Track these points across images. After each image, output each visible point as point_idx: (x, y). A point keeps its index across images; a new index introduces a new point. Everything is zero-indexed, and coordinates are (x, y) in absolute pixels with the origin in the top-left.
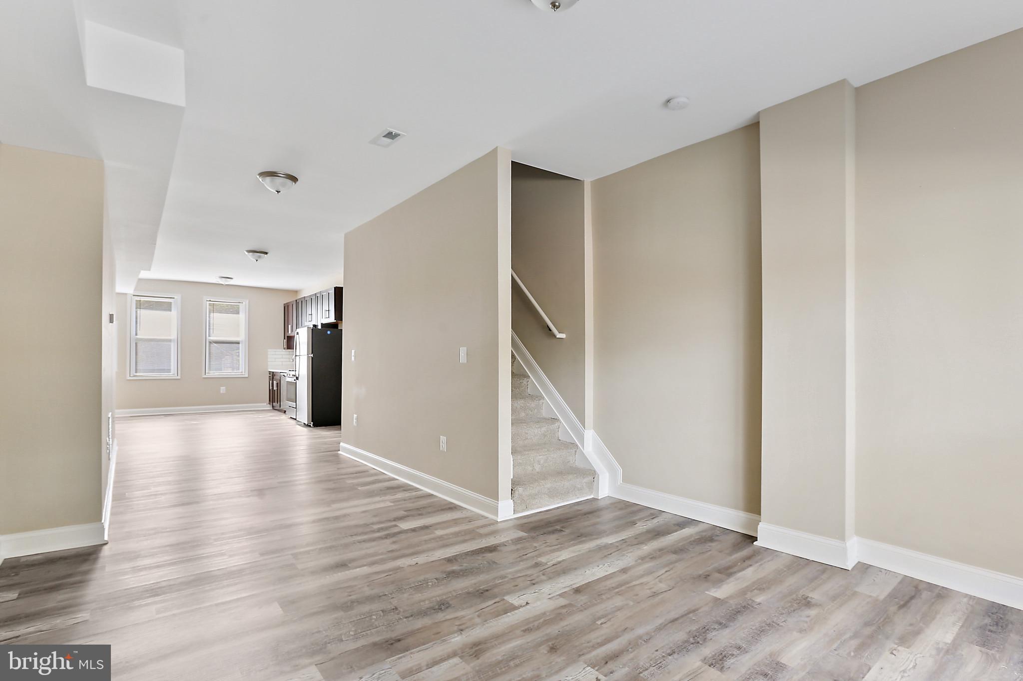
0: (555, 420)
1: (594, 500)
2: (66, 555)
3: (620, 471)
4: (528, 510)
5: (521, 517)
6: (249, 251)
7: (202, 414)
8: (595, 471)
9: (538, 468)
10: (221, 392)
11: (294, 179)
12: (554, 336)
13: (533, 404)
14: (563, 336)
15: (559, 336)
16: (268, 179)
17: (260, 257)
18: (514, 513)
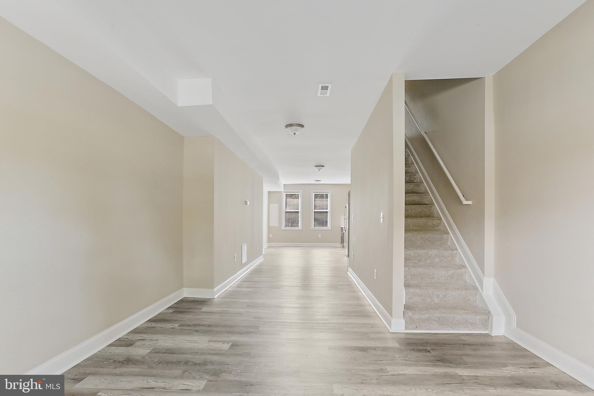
0: (464, 266)
1: (488, 335)
2: (198, 299)
3: (514, 317)
4: (418, 329)
5: (410, 333)
6: (315, 166)
7: (310, 247)
8: (489, 312)
9: (436, 301)
10: (319, 237)
11: (302, 126)
12: (461, 202)
13: (447, 253)
14: (470, 202)
15: (465, 202)
16: (289, 128)
17: (320, 169)
18: (405, 329)
